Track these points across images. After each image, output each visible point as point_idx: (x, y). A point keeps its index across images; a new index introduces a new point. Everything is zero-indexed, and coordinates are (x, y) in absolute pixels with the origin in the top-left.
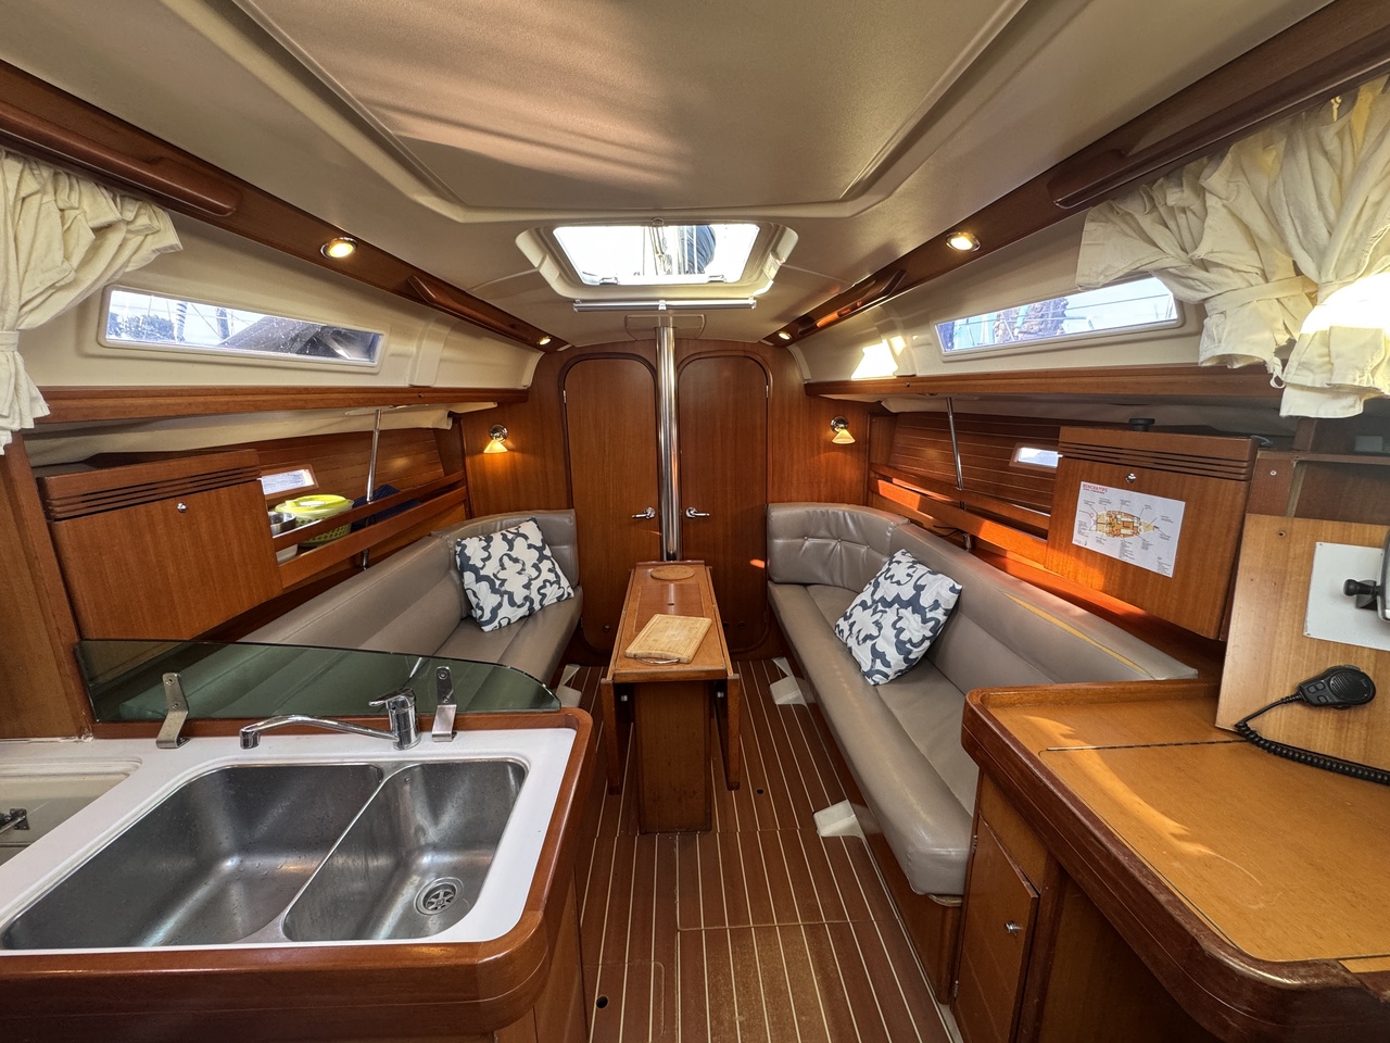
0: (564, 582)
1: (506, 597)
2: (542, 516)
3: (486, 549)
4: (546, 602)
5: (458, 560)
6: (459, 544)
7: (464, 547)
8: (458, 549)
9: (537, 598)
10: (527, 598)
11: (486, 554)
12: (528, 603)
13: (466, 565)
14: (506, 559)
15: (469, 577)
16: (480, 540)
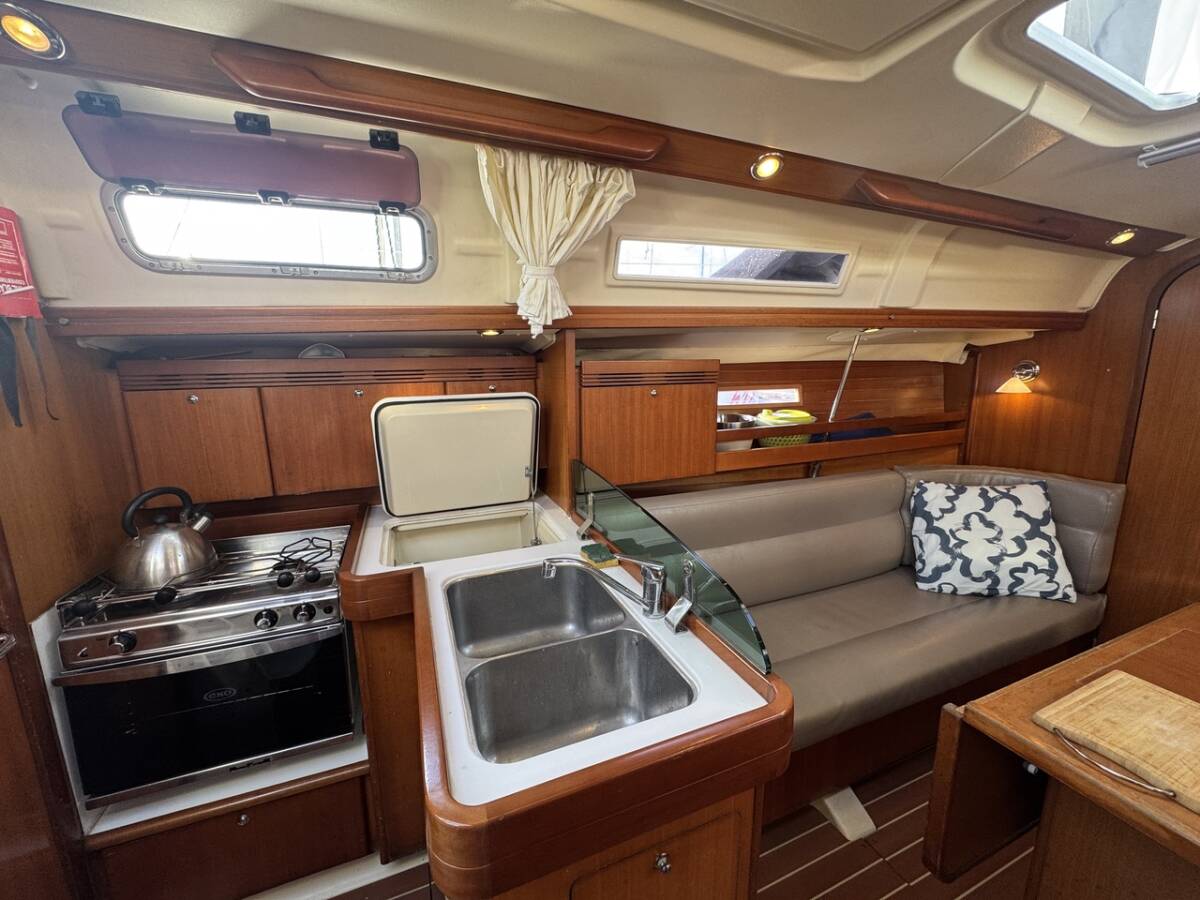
0: (1064, 577)
1: (959, 562)
2: (1060, 483)
3: (950, 499)
4: (1020, 590)
5: (913, 502)
6: (920, 485)
7: (925, 490)
8: (917, 490)
9: (1006, 581)
10: (989, 574)
11: (948, 505)
12: (989, 582)
13: (919, 510)
14: (974, 519)
15: (919, 524)
16: (949, 488)
